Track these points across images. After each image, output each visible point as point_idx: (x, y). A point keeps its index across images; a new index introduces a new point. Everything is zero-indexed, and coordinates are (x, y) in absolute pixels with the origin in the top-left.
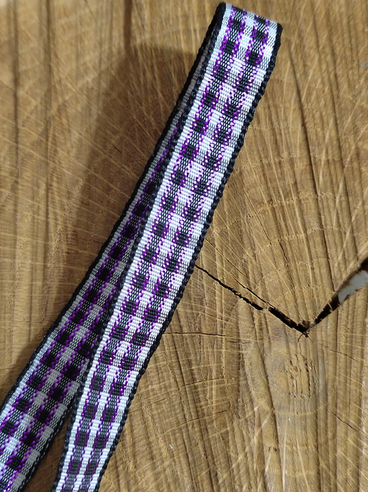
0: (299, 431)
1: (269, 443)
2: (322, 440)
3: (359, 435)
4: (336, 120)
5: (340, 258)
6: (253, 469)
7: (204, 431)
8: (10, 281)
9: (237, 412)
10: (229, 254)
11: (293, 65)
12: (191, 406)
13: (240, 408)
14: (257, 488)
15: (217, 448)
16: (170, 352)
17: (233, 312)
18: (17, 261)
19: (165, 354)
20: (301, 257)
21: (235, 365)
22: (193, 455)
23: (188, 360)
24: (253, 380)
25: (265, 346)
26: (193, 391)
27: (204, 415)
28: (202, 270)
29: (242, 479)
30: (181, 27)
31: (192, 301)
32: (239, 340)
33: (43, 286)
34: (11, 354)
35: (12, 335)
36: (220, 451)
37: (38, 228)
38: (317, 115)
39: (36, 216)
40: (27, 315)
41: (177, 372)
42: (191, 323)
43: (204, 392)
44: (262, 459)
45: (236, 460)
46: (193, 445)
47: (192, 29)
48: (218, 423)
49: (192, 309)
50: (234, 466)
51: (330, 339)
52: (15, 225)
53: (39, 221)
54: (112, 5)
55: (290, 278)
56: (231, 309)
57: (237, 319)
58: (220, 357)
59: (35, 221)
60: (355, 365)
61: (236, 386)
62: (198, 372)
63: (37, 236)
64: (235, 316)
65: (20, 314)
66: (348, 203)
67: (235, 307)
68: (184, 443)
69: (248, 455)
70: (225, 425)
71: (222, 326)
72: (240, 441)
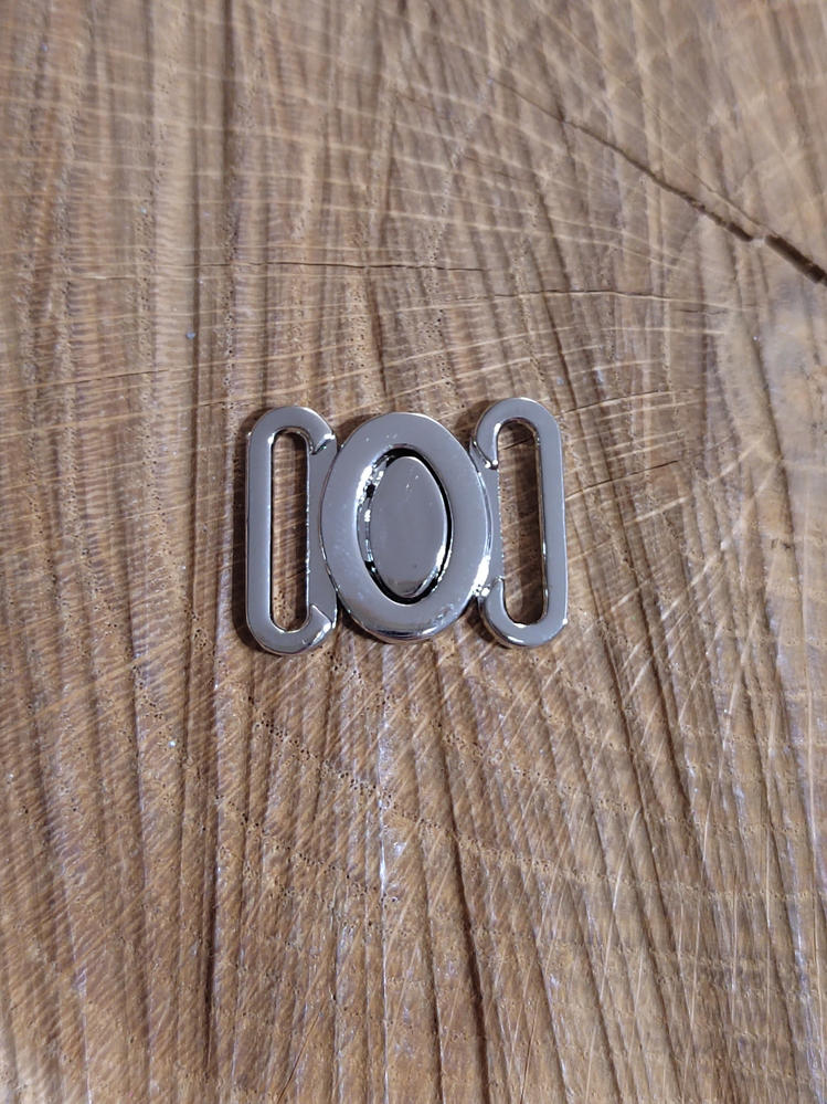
1: (774, 532)
6: (738, 587)
7: (624, 507)
8: (140, 168)
9: (702, 464)
10: (672, 114)
12: (591, 454)
13: (708, 455)
14: (748, 627)
15: (657, 542)
16: (539, 336)
17: (688, 244)
18: (159, 120)
19: (527, 339)
21: (694, 363)
22: (598, 562)
23: (584, 351)
24: (736, 394)
25: (760, 320)
26: (598, 420)
27: (624, 472)
28: (614, 147)
29: (715, 608)
31: (592, 218)
32: (703, 307)
33: (225, 180)
34: (154, 339)
35: (154, 295)
36: (662, 551)
37: (204, 42)
39: (197, 14)
40: (186, 249)
41: (558, 379)
42: (590, 268)
43: (624, 421)
44: (759, 564)
45: (700, 570)
46: (599, 540)
48: (657, 488)
49: (590, 235)
50: (696, 581)
52: (148, 35)
53: (208, 28)
55: (814, 172)
56: (682, 238)
57: (699, 260)
58: (659, 344)
59: (197, 27)
61: (698, 407)
62: (608, 378)
63: (203, 62)
64: (692, 254)
65: (169, 245)
67: (691, 234)
68: (578, 536)
69: (727, 557)
70: (673, 494)
71: (662, 275)
72: (709, 528)
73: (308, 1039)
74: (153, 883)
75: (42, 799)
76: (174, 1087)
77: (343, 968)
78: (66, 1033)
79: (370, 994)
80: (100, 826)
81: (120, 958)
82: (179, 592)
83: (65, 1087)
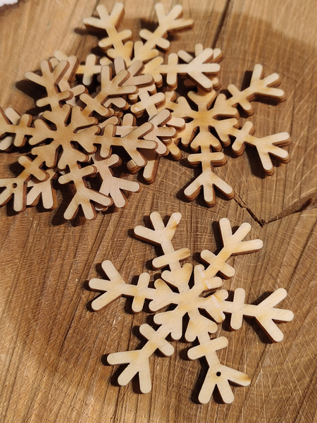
0: (244, 271)
2: (255, 279)
3: (276, 282)
4: (309, 128)
5: (291, 195)
10: (233, 176)
11: (295, 93)
12: (192, 243)
16: (188, 215)
19: (185, 215)
20: (270, 189)
23: (197, 221)
26: (195, 236)
27: (197, 249)
30: (241, 57)
38: (300, 122)
41: (189, 225)
43: (201, 238)
47: (247, 59)
51: (274, 232)
54: (207, 34)
55: (262, 197)
57: (229, 208)
60: (283, 248)
62: (200, 228)
66: (303, 170)
71: (220, 210)
73: (84, 354)
74: (62, 309)
75: (44, 283)
76: (50, 356)
77: (98, 341)
78: (31, 336)
79: (102, 349)
80: (54, 293)
81: (49, 324)
82: (90, 247)
83: (26, 348)
